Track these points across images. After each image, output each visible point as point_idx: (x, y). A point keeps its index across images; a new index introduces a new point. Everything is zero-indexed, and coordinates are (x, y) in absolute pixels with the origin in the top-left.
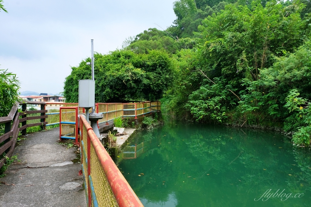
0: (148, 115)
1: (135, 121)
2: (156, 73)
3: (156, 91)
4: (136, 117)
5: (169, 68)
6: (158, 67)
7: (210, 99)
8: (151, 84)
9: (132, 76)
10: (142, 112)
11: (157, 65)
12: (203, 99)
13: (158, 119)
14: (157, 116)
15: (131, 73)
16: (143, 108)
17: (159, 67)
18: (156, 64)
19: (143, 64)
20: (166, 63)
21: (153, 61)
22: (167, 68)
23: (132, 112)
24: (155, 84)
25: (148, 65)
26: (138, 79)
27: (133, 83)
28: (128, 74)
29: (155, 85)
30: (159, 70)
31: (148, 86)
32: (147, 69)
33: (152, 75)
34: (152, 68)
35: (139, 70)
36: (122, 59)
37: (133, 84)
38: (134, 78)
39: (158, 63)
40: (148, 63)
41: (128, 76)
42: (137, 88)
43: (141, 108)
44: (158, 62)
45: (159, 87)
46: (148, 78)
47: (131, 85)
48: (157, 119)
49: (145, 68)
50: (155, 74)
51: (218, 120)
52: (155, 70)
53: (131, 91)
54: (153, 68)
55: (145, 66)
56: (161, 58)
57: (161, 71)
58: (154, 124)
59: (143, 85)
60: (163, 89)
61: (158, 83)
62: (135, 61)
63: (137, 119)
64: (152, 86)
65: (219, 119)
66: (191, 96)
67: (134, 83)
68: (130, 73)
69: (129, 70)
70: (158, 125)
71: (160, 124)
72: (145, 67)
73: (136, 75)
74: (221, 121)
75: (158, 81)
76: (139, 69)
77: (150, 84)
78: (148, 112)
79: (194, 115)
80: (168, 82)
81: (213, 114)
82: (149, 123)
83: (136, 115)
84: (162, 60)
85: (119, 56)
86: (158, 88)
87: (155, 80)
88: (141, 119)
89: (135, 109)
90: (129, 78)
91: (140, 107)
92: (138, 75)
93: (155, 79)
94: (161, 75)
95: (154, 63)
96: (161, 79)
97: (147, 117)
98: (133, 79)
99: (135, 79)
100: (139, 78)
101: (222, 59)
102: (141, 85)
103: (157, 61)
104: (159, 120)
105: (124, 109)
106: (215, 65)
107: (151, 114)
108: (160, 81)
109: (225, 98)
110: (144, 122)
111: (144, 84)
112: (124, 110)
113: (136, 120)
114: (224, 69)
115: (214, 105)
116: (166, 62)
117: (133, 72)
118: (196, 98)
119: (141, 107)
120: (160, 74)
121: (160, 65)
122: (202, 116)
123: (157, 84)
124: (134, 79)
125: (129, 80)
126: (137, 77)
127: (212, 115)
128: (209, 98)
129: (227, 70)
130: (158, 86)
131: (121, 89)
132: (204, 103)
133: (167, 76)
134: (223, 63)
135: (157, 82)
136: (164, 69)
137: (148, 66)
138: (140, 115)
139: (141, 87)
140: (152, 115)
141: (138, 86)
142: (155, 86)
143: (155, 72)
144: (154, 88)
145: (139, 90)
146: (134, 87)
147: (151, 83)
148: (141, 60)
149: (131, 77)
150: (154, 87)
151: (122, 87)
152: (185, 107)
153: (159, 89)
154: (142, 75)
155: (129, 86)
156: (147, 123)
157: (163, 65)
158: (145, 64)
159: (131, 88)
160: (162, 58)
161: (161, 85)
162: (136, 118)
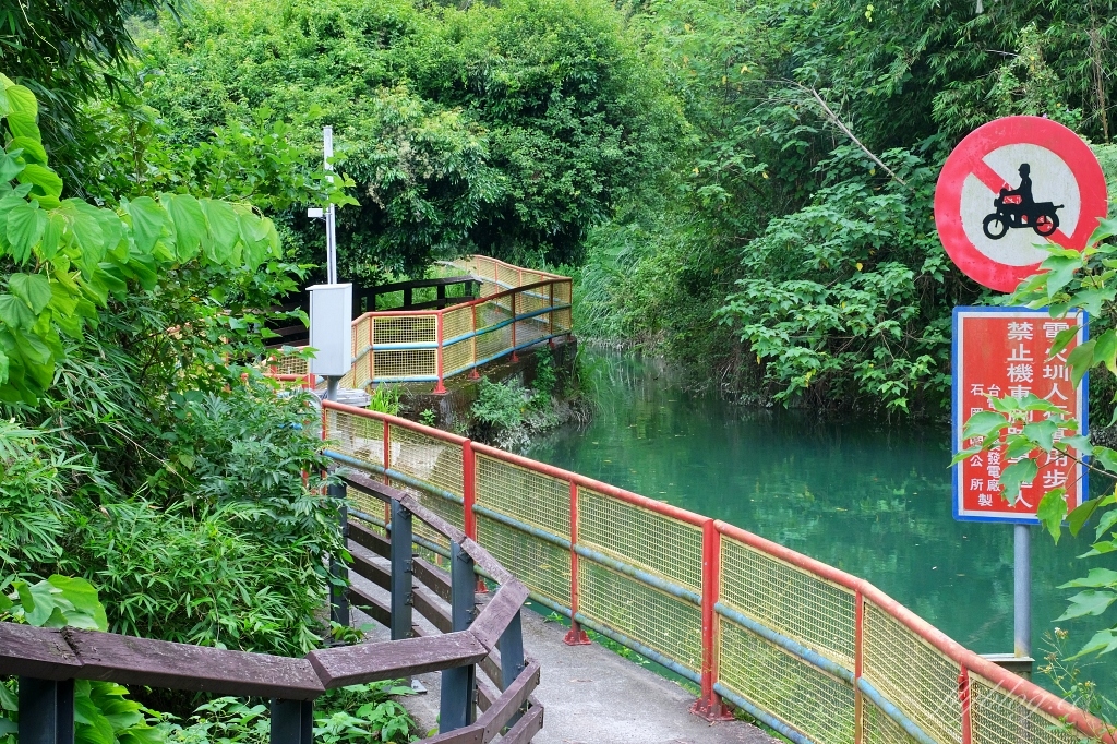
0: (499, 368)
1: (437, 407)
2: (547, 130)
3: (543, 232)
4: (440, 385)
5: (622, 101)
6: (555, 95)
7: (863, 271)
8: (520, 200)
9: (418, 158)
10: (466, 357)
11: (550, 88)
12: (823, 275)
13: (558, 390)
14: (548, 373)
15: (412, 142)
16: (471, 333)
17: (563, 99)
18: (546, 78)
19: (470, 79)
20: (600, 69)
21: (531, 64)
22: (612, 96)
23: (422, 359)
24: (539, 193)
25: (503, 86)
26: (446, 177)
27: (421, 195)
28: (392, 153)
29: (539, 199)
30: (561, 112)
31: (501, 210)
32: (495, 109)
33: (523, 144)
34: (521, 101)
35: (451, 126)
36: (349, 47)
37: (420, 206)
38: (425, 170)
39: (556, 73)
40: (502, 76)
41: (393, 163)
42: (445, 225)
43: (465, 335)
44: (555, 66)
45: (564, 210)
46: (501, 162)
47: (408, 209)
48: (553, 392)
49: (484, 103)
50: (540, 139)
51: (887, 401)
52: (541, 111)
53: (409, 238)
54: (530, 103)
55: (484, 93)
56: (572, 45)
57: (574, 123)
58: (537, 423)
59: (478, 207)
60: (586, 220)
61: (558, 191)
62: (426, 64)
63: (447, 398)
64: (521, 208)
65: (896, 397)
66: (757, 251)
67: (427, 197)
68: (406, 147)
69: (400, 128)
70: (557, 427)
71: (571, 422)
72: (480, 93)
73: (436, 153)
74: (902, 402)
75: (557, 176)
76: (453, 116)
77: (511, 199)
78: (501, 348)
79: (769, 364)
80: (616, 178)
81: (865, 364)
82: (509, 416)
83: (440, 374)
84: (579, 58)
85: (331, 31)
86: (556, 217)
87: (537, 174)
88: (464, 394)
89: (436, 343)
90: (401, 176)
91: (458, 329)
92: (447, 155)
93: (542, 166)
94: (577, 145)
95: (533, 76)
96: (572, 167)
97: (494, 379)
98: (420, 179)
99: (434, 176)
100: (456, 173)
101: (939, 37)
102: (462, 207)
103: (550, 61)
104: (561, 397)
105: (376, 341)
106: (899, 69)
107: (516, 360)
108: (568, 177)
109: (938, 270)
110: (481, 412)
111: (482, 202)
112: (376, 346)
113: (442, 403)
114: (946, 96)
115: (870, 317)
116: (604, 67)
117: (420, 139)
118: (785, 263)
119: (466, 330)
120: (566, 135)
121: (570, 87)
122: (809, 375)
123: (549, 196)
124: (427, 176)
125: (398, 184)
126: (441, 165)
127: (860, 369)
128: (860, 266)
129: (962, 103)
130: (557, 203)
131: (352, 230)
132: (822, 299)
133: (611, 151)
134: (942, 58)
135: (551, 186)
136: (593, 104)
137: (501, 92)
138: (458, 370)
139: (463, 217)
140: (521, 364)
141: (447, 212)
142: (543, 207)
143: (540, 127)
144: (533, 217)
145: (452, 236)
146: (426, 222)
147: (518, 194)
148: (458, 52)
149: (413, 164)
150: (536, 212)
151: (357, 220)
152: (720, 317)
153: (561, 222)
154: (467, 155)
155: (398, 216)
156: (497, 415)
157: (585, 81)
158: (483, 80)
159: (411, 226)
160: (581, 41)
161: (576, 200)
162: (441, 391)
